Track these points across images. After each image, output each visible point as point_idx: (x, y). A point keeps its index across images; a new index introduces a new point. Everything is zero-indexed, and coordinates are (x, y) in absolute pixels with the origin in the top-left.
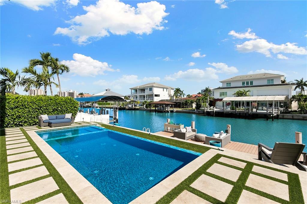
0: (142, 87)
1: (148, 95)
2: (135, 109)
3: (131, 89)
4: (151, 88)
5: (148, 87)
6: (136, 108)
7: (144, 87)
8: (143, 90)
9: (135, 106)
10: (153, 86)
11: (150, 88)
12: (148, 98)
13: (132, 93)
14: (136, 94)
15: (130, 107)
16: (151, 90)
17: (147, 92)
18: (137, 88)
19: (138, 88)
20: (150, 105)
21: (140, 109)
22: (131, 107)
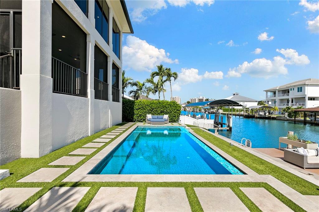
0: (284, 88)
1: (295, 98)
2: (269, 118)
3: (267, 91)
4: (301, 88)
5: (295, 86)
6: (272, 116)
7: (289, 87)
8: (286, 91)
9: (269, 113)
10: (305, 84)
11: (298, 88)
12: (294, 103)
13: (268, 97)
14: (274, 98)
15: (261, 115)
16: (301, 91)
17: (293, 94)
18: (276, 89)
19: (278, 89)
20: (296, 113)
21: (278, 118)
22: (263, 114)
